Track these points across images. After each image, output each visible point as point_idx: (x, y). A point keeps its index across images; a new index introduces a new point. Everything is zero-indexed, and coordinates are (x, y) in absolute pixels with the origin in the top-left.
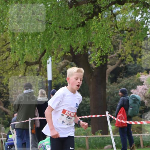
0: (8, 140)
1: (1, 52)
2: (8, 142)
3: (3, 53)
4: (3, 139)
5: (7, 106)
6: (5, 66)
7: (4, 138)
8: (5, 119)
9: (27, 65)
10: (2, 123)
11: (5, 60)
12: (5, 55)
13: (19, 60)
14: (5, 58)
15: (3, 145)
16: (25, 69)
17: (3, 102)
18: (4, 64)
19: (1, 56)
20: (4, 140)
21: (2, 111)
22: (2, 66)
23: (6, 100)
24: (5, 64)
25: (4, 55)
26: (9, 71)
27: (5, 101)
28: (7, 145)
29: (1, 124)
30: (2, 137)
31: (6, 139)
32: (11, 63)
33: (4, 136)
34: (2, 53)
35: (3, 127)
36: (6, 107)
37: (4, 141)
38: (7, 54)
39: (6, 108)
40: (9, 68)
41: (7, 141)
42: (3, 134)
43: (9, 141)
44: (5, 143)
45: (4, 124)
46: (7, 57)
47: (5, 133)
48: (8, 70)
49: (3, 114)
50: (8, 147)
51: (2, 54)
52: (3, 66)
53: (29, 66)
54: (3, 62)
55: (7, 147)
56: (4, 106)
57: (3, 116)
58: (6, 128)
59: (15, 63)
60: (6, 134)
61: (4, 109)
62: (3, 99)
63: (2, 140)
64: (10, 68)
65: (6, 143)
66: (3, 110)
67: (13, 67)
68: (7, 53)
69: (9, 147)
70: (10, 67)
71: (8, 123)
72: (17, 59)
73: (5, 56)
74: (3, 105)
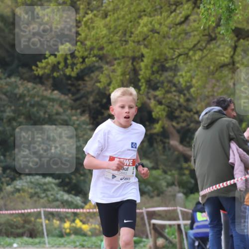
0: (196, 225)
1: (172, 5)
2: (195, 231)
3: (177, 6)
4: (182, 222)
5: (188, 140)
6: (183, 39)
7: (184, 219)
8: (184, 174)
9: (237, 36)
10: (178, 183)
11: (181, 23)
12: (181, 13)
13: (218, 25)
14: (183, 19)
15: (183, 239)
16: (233, 44)
17: (178, 131)
18: (180, 34)
19: (173, 15)
20: (185, 225)
21: (176, 153)
22: (174, 39)
23: (184, 124)
24: (183, 36)
25: (178, 11)
26: (191, 53)
27: (182, 128)
28: (193, 237)
29: (175, 186)
30: (180, 217)
31: (189, 222)
32: (196, 33)
33: (185, 216)
34: (174, 7)
35: (179, 192)
36: (185, 143)
37: (185, 228)
38: (188, 9)
39: (185, 146)
40: (192, 46)
41: (192, 228)
42: (181, 211)
43: (198, 227)
44: (186, 234)
45: (182, 185)
46: (187, 18)
47: (185, 208)
48: (190, 50)
49: (177, 160)
50: (197, 244)
51: (175, 10)
52: (176, 41)
53: (244, 39)
54: (178, 31)
55: (194, 242)
56: (182, 142)
57: (179, 166)
58: (186, 194)
59: (206, 32)
60: (191, 211)
61: (181, 148)
62: (178, 123)
63: (179, 226)
64: (195, 46)
65: (191, 232)
66: (178, 151)
67: (201, 42)
68: (186, 6)
69: (199, 244)
70: (196, 42)
71: (191, 183)
72: (213, 22)
73: (181, 15)
74: (178, 139)
